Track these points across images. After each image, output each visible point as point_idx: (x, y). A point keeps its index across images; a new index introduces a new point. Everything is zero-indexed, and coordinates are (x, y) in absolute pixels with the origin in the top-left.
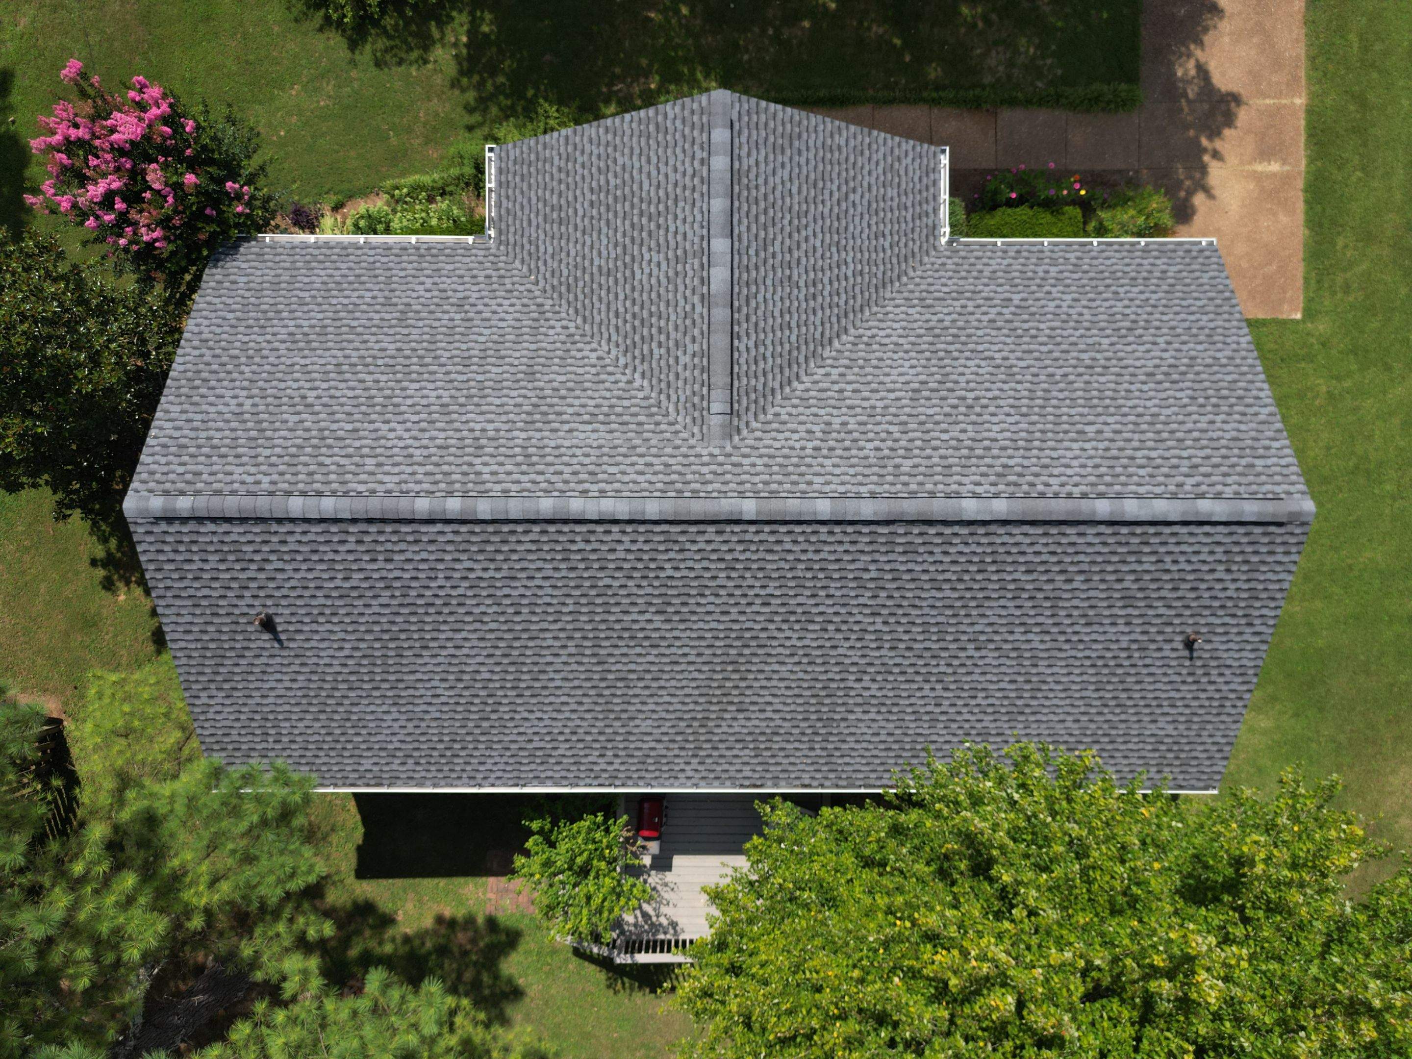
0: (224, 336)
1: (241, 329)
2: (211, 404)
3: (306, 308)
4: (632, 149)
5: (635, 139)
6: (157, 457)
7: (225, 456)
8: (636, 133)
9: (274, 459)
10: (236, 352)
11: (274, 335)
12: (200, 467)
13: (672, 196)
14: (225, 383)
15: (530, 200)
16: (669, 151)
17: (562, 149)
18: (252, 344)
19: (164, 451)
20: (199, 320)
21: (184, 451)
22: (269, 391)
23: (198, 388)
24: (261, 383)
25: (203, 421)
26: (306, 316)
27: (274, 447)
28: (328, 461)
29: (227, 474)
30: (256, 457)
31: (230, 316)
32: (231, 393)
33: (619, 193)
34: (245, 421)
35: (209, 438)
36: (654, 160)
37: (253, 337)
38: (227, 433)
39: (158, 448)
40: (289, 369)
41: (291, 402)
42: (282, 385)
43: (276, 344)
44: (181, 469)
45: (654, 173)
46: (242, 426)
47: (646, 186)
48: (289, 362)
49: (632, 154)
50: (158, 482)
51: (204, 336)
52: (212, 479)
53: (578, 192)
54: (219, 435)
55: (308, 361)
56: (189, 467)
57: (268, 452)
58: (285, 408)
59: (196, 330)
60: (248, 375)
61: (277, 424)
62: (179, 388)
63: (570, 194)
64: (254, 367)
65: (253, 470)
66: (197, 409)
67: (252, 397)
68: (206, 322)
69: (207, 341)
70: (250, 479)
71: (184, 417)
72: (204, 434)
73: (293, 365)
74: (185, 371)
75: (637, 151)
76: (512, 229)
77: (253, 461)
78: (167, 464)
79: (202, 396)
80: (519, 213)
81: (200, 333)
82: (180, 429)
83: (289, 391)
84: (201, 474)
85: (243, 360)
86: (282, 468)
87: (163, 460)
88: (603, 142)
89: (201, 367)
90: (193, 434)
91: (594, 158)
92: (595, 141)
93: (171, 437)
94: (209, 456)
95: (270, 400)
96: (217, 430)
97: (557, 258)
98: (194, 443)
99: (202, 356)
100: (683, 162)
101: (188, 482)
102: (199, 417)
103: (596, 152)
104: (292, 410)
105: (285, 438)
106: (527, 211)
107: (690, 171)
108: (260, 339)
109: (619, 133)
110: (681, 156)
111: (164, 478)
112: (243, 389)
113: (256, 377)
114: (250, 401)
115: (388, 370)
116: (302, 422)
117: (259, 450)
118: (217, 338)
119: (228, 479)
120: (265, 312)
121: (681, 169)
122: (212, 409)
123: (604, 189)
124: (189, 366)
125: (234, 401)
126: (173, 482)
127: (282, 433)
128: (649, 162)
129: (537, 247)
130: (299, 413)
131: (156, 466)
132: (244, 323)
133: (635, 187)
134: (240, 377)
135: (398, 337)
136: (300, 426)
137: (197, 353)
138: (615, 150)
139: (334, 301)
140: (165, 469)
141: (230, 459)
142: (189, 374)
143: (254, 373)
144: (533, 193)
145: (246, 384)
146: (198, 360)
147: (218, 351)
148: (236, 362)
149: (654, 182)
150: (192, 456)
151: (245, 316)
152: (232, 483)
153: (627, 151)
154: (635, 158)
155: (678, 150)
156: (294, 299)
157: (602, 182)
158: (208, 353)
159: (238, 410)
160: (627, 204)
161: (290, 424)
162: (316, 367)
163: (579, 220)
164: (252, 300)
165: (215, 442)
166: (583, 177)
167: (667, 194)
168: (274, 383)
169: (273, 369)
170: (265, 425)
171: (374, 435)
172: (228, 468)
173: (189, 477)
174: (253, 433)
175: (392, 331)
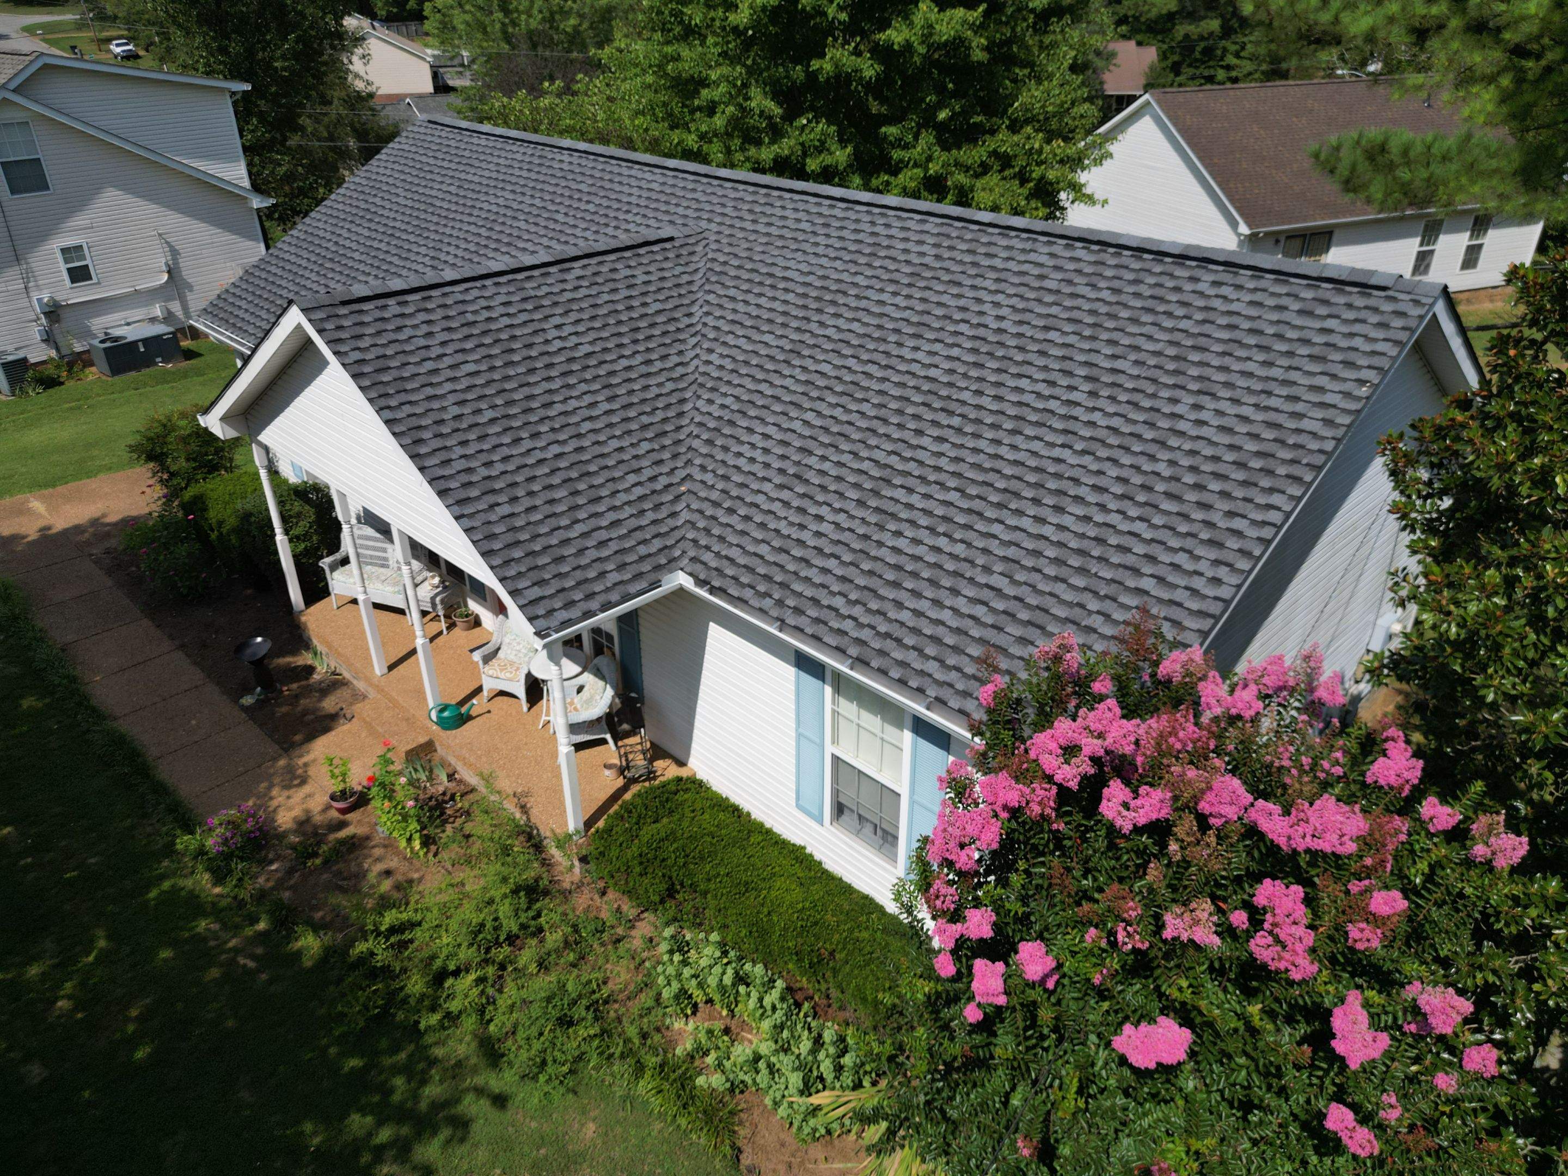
0: (1174, 543)
1: (1140, 549)
2: (1245, 419)
3: (1011, 552)
4: (429, 398)
5: (413, 398)
6: (1368, 348)
7: (1252, 331)
8: (404, 397)
9: (1180, 312)
10: (1166, 505)
11: (1087, 519)
12: (1298, 321)
13: (466, 331)
14: (1208, 451)
15: (585, 535)
16: (408, 348)
17: (482, 505)
18: (1133, 512)
19: (1351, 356)
20: (1210, 591)
21: (1316, 351)
22: (1141, 417)
23: (1259, 454)
24: (1149, 435)
25: (1269, 393)
26: (1017, 536)
27: (1172, 330)
28: (1105, 295)
29: (1259, 304)
30: (1205, 321)
31: (1147, 584)
32: (1205, 431)
33: (499, 401)
34: (1200, 378)
35: (1268, 364)
36: (429, 365)
37: (1125, 526)
38: (1236, 366)
39: (1363, 362)
40: (1094, 446)
41: (1115, 391)
42: (1116, 422)
43: (1092, 498)
44: (1331, 323)
45: (447, 361)
46: (1207, 372)
47: (471, 368)
48: (1087, 460)
49: (435, 397)
50: (1375, 310)
51: (1213, 554)
52: (1285, 301)
53: (531, 461)
54: (1250, 366)
55: (1057, 452)
56: (1318, 325)
57: (1184, 324)
58: (1130, 385)
59: (1222, 572)
60: (1164, 455)
61: (1152, 362)
62: (1293, 462)
63: (540, 471)
64: (1147, 467)
65: (1217, 303)
66: (1272, 416)
67: (1173, 415)
68: (1198, 583)
69: (1211, 542)
70: (1225, 290)
71: (1299, 407)
72: (1276, 372)
73: (1084, 452)
74: (1271, 490)
75: (429, 391)
76: (642, 550)
77: (1211, 316)
78: (1352, 335)
79: (1255, 437)
80: (614, 547)
81: (1217, 563)
82: (1313, 388)
83: (1111, 409)
84: (1301, 312)
85: (1160, 487)
86: (1174, 297)
87: (1358, 342)
88: (437, 443)
89: (1239, 493)
90: (1294, 376)
91: (470, 450)
92: (443, 456)
93: (1334, 377)
94: (1280, 337)
95: (1146, 403)
96: (1250, 375)
97: (635, 464)
98: (1295, 362)
99: (1231, 514)
100: (415, 327)
101: (1326, 302)
102: (1273, 402)
103: (459, 451)
104: (1121, 379)
105: (1150, 338)
106: (603, 535)
107: (422, 316)
108: (1114, 519)
109: (414, 422)
110: (407, 333)
111: (1363, 314)
112: (1182, 434)
113: (1152, 449)
114: (1179, 409)
115: (953, 406)
116: (1114, 357)
117: (1196, 330)
118: (1189, 543)
119: (1258, 297)
120: (1082, 571)
121: (425, 329)
122: (1247, 411)
123: (506, 423)
124: (1261, 499)
125: (1204, 415)
126: (1350, 306)
127: (1150, 346)
128: (435, 371)
129: (641, 498)
130: (1114, 371)
131: (1373, 334)
132: (1130, 560)
133: (480, 381)
134: (1177, 456)
135: (908, 454)
136: (1118, 351)
137: (1238, 524)
138: (441, 422)
139: (959, 549)
140: (1357, 328)
141: (1246, 325)
142: (1265, 483)
143: (1152, 458)
144: (573, 534)
145: (1174, 442)
146: (1240, 507)
147: (1198, 515)
148: (1174, 488)
149: (460, 357)
150: (1306, 342)
151: (1120, 574)
152: (1256, 290)
153: (436, 405)
154: (439, 391)
155: (402, 336)
156: (1020, 576)
157: (496, 429)
158: (1216, 517)
159: (1205, 400)
160: (508, 386)
161: (1133, 356)
162: (1050, 437)
163: (568, 449)
164: (1093, 605)
165: (1261, 357)
166: (505, 459)
167: (467, 337)
168: (1126, 429)
169: (1117, 454)
170: (1171, 366)
171: (1027, 317)
172: (1253, 312)
173: (1321, 310)
174: (1195, 357)
175: (911, 466)
